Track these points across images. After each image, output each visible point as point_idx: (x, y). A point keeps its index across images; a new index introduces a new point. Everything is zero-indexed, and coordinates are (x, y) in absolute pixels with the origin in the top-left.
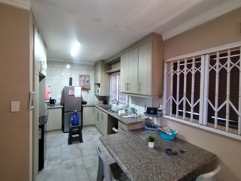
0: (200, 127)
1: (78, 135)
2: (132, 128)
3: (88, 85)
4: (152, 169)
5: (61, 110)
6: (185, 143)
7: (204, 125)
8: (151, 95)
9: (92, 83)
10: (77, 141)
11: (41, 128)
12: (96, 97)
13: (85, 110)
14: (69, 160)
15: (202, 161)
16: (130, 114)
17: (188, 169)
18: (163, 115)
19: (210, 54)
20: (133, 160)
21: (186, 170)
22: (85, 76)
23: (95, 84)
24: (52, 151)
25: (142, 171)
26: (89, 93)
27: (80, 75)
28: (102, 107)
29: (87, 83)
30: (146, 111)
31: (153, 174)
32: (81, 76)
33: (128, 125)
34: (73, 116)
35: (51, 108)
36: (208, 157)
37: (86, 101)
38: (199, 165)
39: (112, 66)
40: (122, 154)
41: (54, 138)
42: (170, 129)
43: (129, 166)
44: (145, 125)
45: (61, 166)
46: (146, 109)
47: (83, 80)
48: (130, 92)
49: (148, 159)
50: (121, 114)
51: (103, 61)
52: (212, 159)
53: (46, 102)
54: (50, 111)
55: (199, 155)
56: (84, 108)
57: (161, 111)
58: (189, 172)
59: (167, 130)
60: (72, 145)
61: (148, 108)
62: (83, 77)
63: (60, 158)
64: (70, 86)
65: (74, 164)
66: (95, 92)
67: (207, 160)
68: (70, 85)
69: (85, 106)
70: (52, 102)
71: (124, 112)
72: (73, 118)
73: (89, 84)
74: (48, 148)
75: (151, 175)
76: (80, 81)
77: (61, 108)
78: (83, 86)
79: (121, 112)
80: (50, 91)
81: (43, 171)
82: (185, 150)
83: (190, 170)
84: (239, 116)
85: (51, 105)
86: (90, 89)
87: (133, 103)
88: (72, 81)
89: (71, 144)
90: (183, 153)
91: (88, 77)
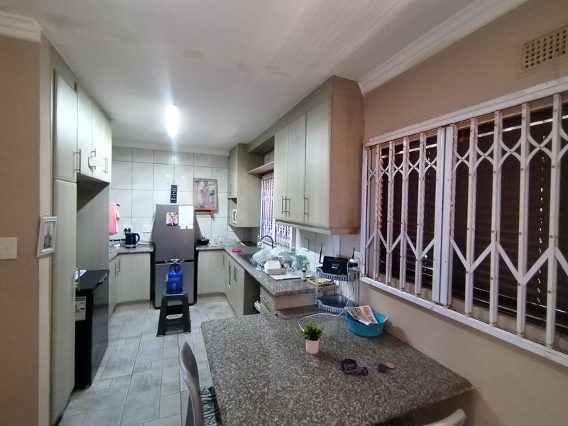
0: (435, 310)
1: (180, 316)
2: (286, 304)
3: (213, 202)
4: (286, 405)
5: (148, 257)
6: (403, 348)
7: (442, 305)
8: (328, 226)
9: (223, 197)
10: (178, 329)
11: (85, 297)
12: (231, 229)
13: (204, 258)
14: (150, 372)
15: (422, 395)
16: (292, 271)
17: (376, 412)
18: (361, 275)
19: (457, 124)
20: (250, 380)
21: (370, 416)
22: (206, 181)
23: (229, 199)
24: (119, 349)
25: (260, 408)
26: (216, 219)
27: (194, 179)
28: (238, 252)
29: (211, 197)
30: (322, 265)
31: (282, 417)
32: (197, 181)
33: (276, 296)
34: (170, 271)
35: (126, 253)
36: (444, 387)
37: (207, 238)
38: (413, 404)
39: (266, 157)
40: (233, 365)
41: (129, 320)
42: (373, 311)
43: (235, 394)
44: (319, 298)
45: (129, 383)
46: (322, 261)
47: (202, 191)
48: (291, 219)
49: (288, 380)
50: (268, 270)
51: (243, 147)
52: (454, 394)
53: (111, 239)
54: (125, 259)
55: (423, 380)
56: (200, 254)
57: (355, 265)
58: (377, 420)
59: (367, 313)
60: (166, 337)
61: (326, 258)
62: (202, 184)
63: (131, 365)
64: (172, 204)
65: (158, 380)
66: (229, 217)
67: (440, 393)
68: (172, 201)
69: (202, 249)
70: (131, 239)
71: (277, 265)
72: (169, 277)
73: (215, 200)
74: (114, 340)
75: (276, 419)
76: (195, 192)
77: (148, 252)
78: (201, 203)
79: (269, 266)
80: (118, 216)
81: (89, 390)
82: (391, 366)
83: (379, 416)
84: (520, 285)
85: (128, 246)
86: (217, 211)
87: (303, 245)
88: (176, 193)
89: (164, 334)
90: (384, 372)
91: (213, 183)
